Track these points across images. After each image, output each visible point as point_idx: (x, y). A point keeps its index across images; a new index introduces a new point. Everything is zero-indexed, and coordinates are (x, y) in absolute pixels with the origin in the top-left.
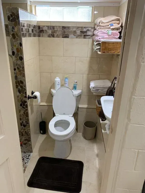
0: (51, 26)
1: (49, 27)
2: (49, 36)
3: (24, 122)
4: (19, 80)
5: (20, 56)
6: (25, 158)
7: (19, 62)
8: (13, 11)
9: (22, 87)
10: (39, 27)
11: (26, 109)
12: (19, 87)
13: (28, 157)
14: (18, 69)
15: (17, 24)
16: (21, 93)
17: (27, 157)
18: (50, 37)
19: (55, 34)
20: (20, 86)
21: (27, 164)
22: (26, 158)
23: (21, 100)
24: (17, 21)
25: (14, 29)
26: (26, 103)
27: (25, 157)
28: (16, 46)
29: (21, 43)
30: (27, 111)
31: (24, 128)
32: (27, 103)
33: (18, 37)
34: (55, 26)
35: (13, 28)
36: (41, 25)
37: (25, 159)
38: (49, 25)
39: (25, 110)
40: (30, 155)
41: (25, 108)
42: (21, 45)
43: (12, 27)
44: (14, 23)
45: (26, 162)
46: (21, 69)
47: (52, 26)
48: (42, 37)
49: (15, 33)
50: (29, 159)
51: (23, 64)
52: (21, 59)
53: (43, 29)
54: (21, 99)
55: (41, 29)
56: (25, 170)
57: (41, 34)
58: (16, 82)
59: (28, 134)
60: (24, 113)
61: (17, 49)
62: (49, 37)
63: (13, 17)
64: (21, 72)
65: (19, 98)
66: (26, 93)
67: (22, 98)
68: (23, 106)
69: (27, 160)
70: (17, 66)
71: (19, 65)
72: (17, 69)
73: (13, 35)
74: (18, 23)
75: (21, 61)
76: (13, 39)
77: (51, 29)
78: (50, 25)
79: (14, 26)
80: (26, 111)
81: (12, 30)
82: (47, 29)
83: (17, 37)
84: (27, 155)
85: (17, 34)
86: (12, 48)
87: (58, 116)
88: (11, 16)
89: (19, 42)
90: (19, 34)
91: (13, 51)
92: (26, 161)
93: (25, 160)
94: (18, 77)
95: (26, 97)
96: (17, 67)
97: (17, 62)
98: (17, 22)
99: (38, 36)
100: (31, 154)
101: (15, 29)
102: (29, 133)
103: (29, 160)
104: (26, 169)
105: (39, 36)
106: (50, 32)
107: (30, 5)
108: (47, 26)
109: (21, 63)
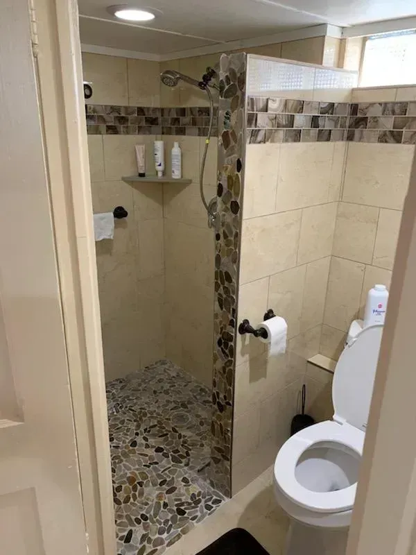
0: (394, 103)
1: (389, 106)
2: (383, 139)
3: (221, 396)
4: (224, 269)
5: (233, 200)
6: (203, 500)
7: (229, 217)
8: (233, 67)
9: (226, 290)
10: (355, 108)
11: (230, 358)
12: (221, 290)
13: (213, 503)
14: (225, 238)
15: (237, 102)
16: (224, 309)
17: (210, 503)
18: (386, 142)
19: (404, 130)
20: (224, 288)
21: (195, 524)
22: (206, 502)
23: (222, 329)
24: (239, 93)
25: (229, 118)
26: (232, 341)
27: (205, 498)
28: (226, 169)
29: (241, 159)
30: (232, 368)
31: (219, 413)
32: (232, 344)
33: (236, 142)
34: (411, 102)
35: (228, 116)
36: (363, 100)
37: (202, 503)
38: (390, 98)
39: (226, 360)
40: (220, 501)
41: (227, 356)
42: (240, 166)
43: (227, 114)
44: (230, 100)
45: (197, 514)
46: (232, 239)
47: (401, 103)
48: (360, 141)
49: (230, 131)
50: (209, 512)
51: (238, 223)
52: (236, 208)
53: (367, 116)
54: (222, 326)
55: (359, 115)
56: (179, 538)
57: (357, 132)
58: (216, 273)
59: (226, 436)
60: (224, 368)
61: (229, 178)
62: (382, 142)
63: (232, 83)
64: (231, 247)
65: (218, 321)
66: (235, 312)
67: (223, 323)
68: (222, 346)
69: (205, 510)
70: (224, 228)
71: (228, 226)
72: (222, 236)
73: (225, 135)
74: (239, 101)
75: (233, 216)
76: (223, 147)
77: (393, 113)
78: (393, 100)
79: (230, 111)
80: (228, 364)
81: (225, 123)
82: (379, 114)
83: (232, 143)
84: (215, 497)
85: (233, 134)
86: (220, 173)
87: (341, 424)
88: (226, 81)
89: (235, 157)
90: (239, 134)
91: (220, 184)
92: (199, 514)
93: (199, 505)
94: (223, 260)
95: (232, 323)
96: (224, 232)
97: (224, 215)
98: (238, 97)
99: (348, 138)
100: (226, 501)
101: (231, 118)
102: (229, 434)
103: (210, 514)
104: (183, 536)
105: (350, 138)
106: (388, 124)
107: (341, 40)
108: (380, 104)
109: (235, 220)
